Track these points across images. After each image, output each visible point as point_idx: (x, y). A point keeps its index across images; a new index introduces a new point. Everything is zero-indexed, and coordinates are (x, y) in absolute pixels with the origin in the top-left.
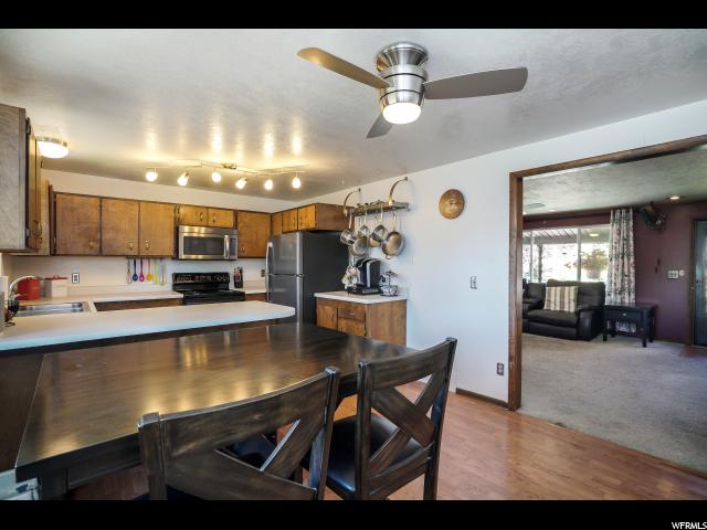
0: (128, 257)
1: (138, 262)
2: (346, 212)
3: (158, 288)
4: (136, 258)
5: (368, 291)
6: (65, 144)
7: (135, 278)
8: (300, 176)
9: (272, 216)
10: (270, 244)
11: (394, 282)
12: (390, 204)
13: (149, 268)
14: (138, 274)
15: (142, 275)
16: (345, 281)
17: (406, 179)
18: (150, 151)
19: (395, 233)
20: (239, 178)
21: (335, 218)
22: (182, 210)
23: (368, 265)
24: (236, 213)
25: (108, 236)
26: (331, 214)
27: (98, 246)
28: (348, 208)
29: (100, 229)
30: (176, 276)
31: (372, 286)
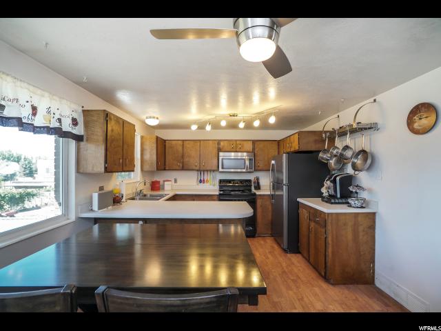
0: (197, 170)
1: (202, 173)
2: (324, 135)
3: (211, 187)
4: (201, 171)
5: (337, 201)
6: (157, 118)
7: (201, 181)
8: (275, 114)
9: (279, 142)
10: (273, 162)
11: (363, 195)
12: (355, 126)
13: (207, 176)
14: (202, 179)
15: (204, 180)
16: (324, 190)
17: (375, 101)
18: (193, 114)
19: (363, 152)
20: (240, 121)
21: (316, 141)
22: (222, 143)
23: (338, 178)
24: (254, 142)
25: (186, 160)
26: (312, 138)
27: (181, 165)
28: (326, 132)
29: (183, 156)
30: (221, 181)
31: (342, 197)
